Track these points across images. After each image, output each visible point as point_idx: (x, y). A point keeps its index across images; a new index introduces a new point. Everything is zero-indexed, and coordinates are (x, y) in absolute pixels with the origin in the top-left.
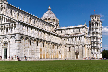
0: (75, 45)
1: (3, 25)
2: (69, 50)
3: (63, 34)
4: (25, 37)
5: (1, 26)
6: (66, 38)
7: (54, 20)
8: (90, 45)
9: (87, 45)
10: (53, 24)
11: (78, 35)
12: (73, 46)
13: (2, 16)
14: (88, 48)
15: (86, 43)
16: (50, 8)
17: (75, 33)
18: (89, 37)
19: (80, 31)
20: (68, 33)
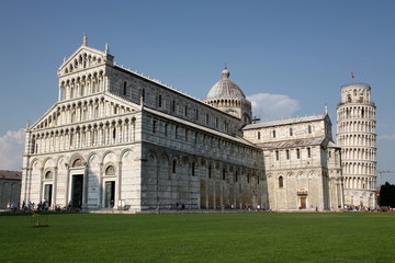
0: (295, 171)
1: (104, 122)
2: (281, 185)
3: (262, 140)
6: (271, 150)
7: (239, 103)
9: (332, 171)
10: (234, 114)
12: (291, 174)
17: (294, 137)
18: (337, 149)
19: (310, 132)
20: (278, 138)
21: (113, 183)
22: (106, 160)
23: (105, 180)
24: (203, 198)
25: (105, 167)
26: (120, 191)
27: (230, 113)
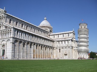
0: (64, 47)
1: (2, 31)
2: (60, 51)
3: (55, 38)
4: (19, 41)
5: (1, 31)
6: (57, 41)
7: (49, 27)
8: (76, 47)
9: (74, 47)
10: (47, 31)
11: (67, 39)
12: (63, 48)
13: (2, 24)
14: (75, 50)
15: (74, 46)
16: (45, 18)
17: (64, 37)
18: (76, 41)
19: (69, 36)
20: (59, 38)
21: (4, 50)
22: (3, 43)
23: (2, 49)
24: (34, 55)
25: (2, 45)
26: (6, 53)
27: (46, 30)
